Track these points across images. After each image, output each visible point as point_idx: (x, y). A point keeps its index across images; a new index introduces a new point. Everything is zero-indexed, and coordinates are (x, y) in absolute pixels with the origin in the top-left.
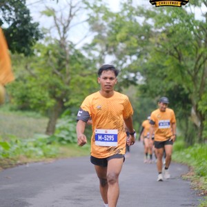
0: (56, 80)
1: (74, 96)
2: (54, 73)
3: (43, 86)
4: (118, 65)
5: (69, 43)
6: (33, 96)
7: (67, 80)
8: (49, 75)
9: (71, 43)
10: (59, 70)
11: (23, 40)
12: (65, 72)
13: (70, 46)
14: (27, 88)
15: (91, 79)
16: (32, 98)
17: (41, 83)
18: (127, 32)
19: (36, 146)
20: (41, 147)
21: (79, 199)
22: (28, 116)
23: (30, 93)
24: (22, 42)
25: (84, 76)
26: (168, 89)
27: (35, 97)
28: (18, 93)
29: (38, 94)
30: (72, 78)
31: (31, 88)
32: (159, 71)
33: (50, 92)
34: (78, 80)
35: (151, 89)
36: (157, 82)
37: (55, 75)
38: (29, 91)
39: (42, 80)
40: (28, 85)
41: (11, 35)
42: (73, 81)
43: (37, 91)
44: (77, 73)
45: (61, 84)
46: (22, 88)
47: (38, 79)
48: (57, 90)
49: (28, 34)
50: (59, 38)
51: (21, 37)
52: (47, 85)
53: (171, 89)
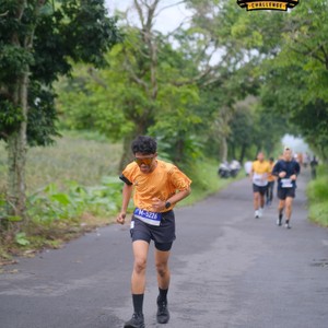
0: (135, 91)
1: (162, 116)
2: (132, 80)
3: (115, 100)
4: (229, 65)
5: (157, 35)
6: (101, 116)
7: (153, 91)
8: (126, 84)
9: (160, 33)
10: (140, 76)
11: (93, 43)
12: (149, 79)
13: (158, 38)
14: (92, 104)
15: (189, 90)
16: (99, 119)
17: (114, 96)
18: (247, 23)
19: (105, 195)
20: (113, 196)
21: (188, 310)
22: (88, 139)
23: (95, 112)
24: (92, 47)
25: (179, 85)
26: (306, 103)
27: (104, 118)
28: (77, 111)
29: (108, 113)
30: (159, 89)
31: (96, 103)
32: (294, 74)
33: (126, 111)
34: (169, 92)
35: (281, 103)
36: (290, 91)
37: (134, 84)
38: (95, 108)
39: (114, 91)
40: (93, 98)
41: (74, 34)
42: (161, 92)
43: (107, 109)
44: (168, 81)
45: (144, 98)
46: (84, 104)
47: (108, 89)
48: (137, 107)
49: (100, 36)
50: (140, 27)
51: (90, 39)
52: (122, 98)
53: (311, 103)
